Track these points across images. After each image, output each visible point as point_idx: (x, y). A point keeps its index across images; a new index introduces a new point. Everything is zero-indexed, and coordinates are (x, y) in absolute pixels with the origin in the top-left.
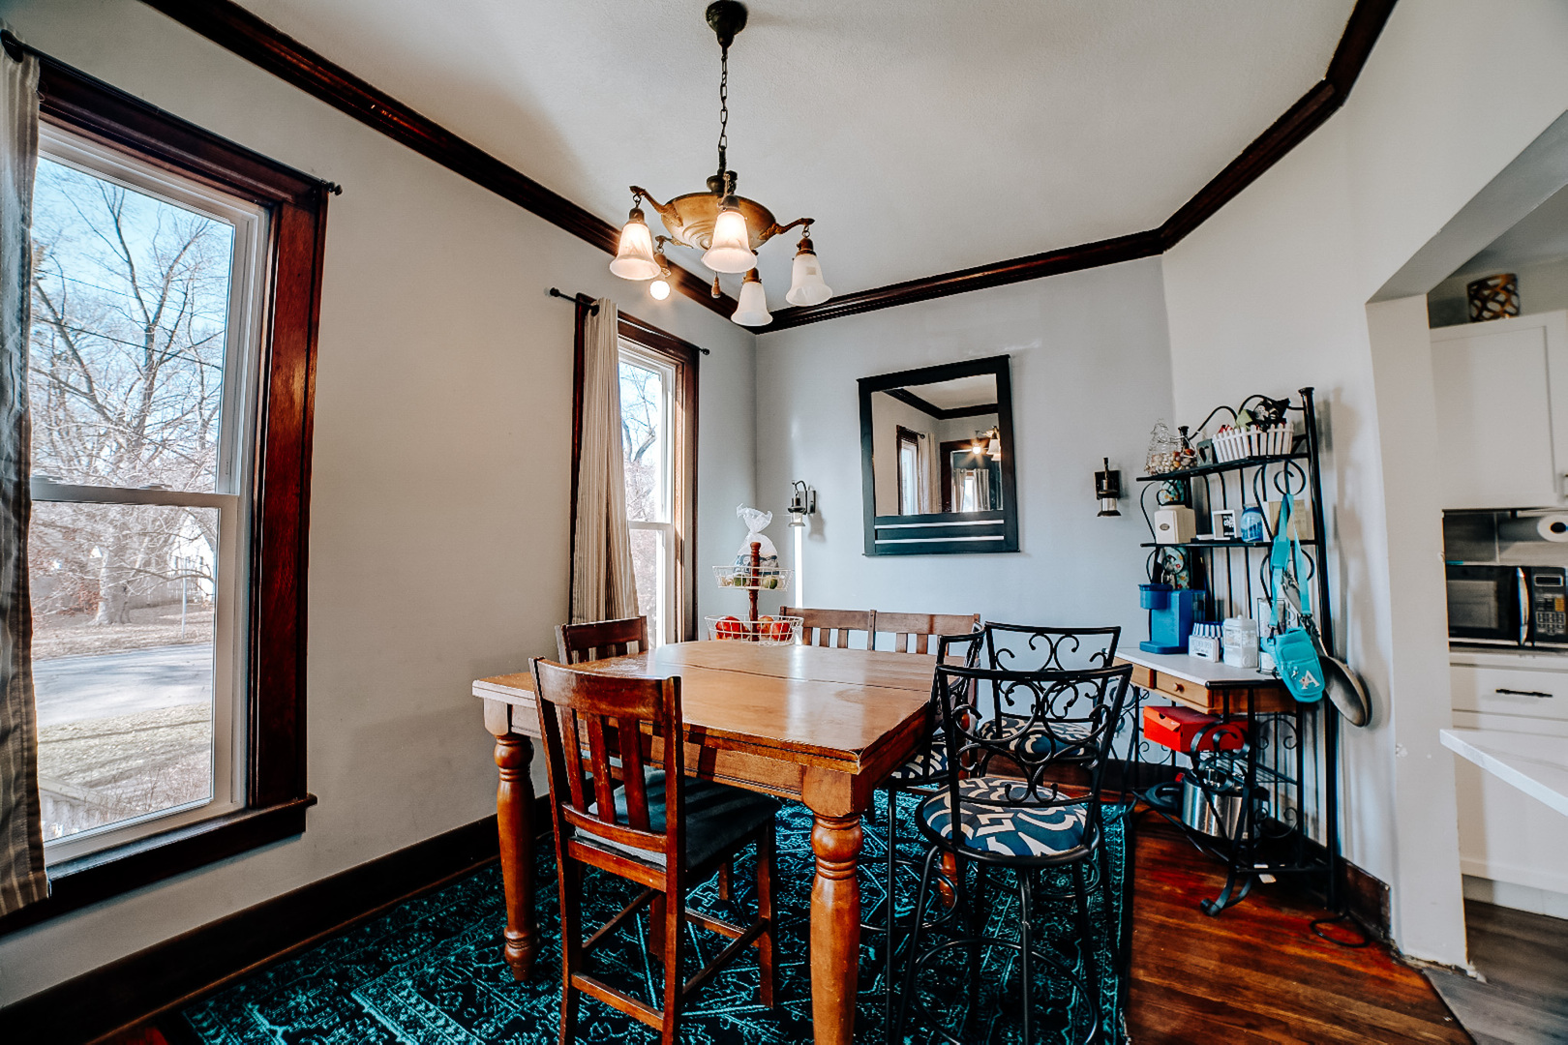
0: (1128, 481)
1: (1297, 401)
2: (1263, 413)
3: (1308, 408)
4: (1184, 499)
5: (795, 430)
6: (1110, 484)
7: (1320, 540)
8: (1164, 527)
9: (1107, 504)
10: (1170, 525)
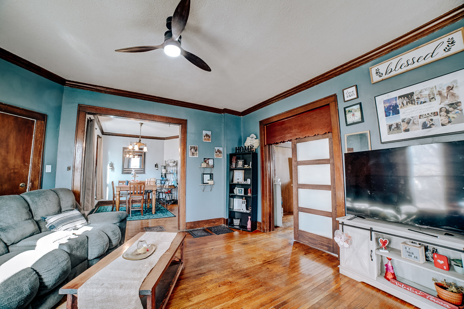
0: (159, 166)
1: (176, 161)
2: (174, 162)
3: (177, 162)
4: (165, 168)
5: (109, 153)
6: (156, 166)
7: (177, 173)
8: (163, 171)
9: (157, 168)
10: (164, 171)
